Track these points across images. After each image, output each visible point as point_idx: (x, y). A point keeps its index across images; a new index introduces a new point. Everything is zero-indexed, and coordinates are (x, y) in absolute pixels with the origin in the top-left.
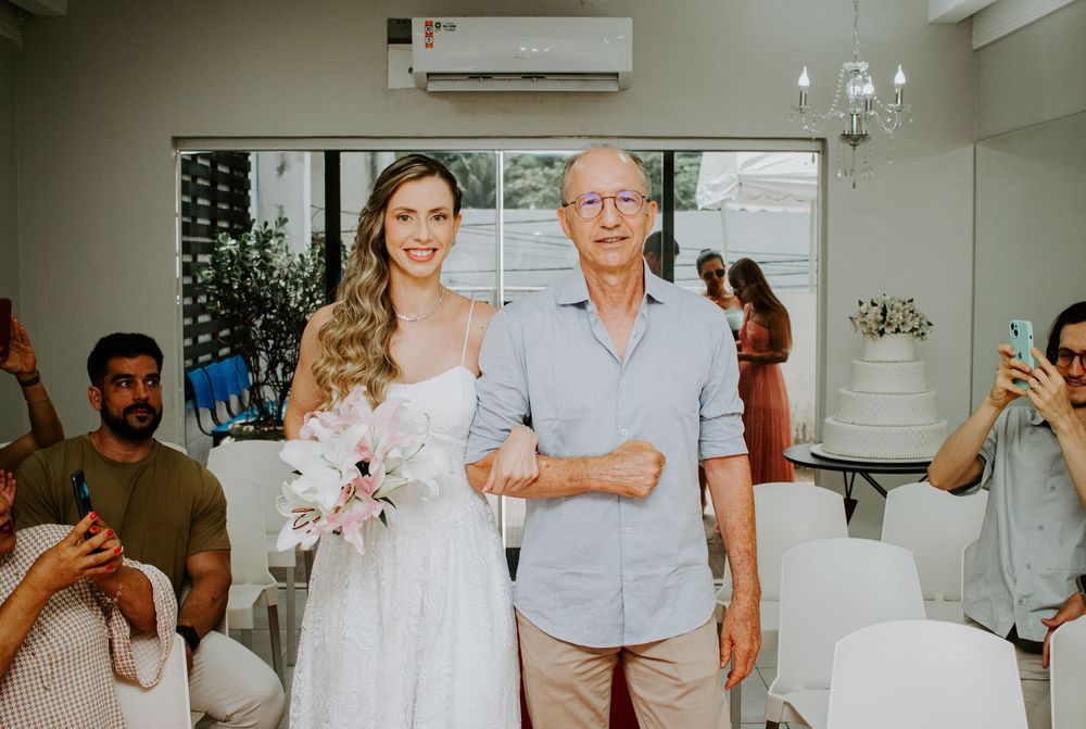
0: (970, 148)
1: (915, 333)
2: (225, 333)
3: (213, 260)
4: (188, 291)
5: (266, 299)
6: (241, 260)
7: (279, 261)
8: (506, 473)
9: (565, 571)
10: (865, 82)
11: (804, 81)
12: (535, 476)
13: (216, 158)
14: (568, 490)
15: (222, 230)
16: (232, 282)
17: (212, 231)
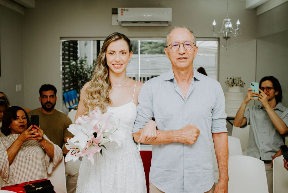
0: (255, 40)
1: (241, 86)
2: (72, 84)
3: (69, 67)
4: (64, 74)
5: (82, 76)
6: (76, 67)
7: (85, 67)
8: (146, 135)
9: (166, 170)
10: (229, 23)
11: (214, 23)
12: (155, 137)
13: (70, 42)
14: (166, 142)
15: (71, 59)
16: (74, 72)
17: (69, 60)
